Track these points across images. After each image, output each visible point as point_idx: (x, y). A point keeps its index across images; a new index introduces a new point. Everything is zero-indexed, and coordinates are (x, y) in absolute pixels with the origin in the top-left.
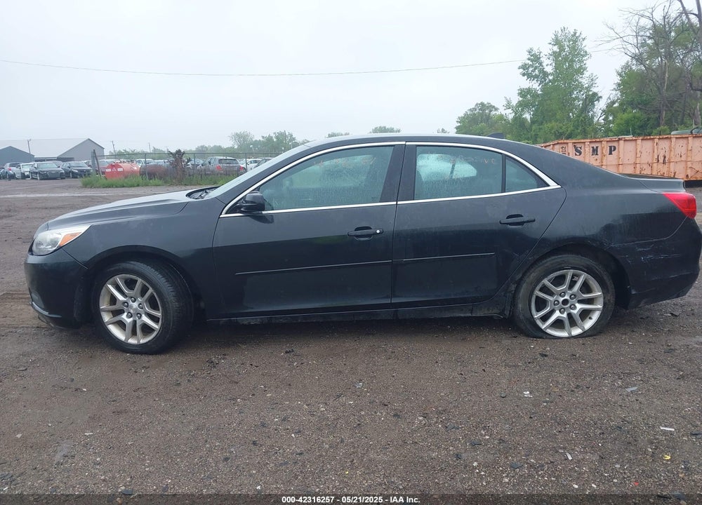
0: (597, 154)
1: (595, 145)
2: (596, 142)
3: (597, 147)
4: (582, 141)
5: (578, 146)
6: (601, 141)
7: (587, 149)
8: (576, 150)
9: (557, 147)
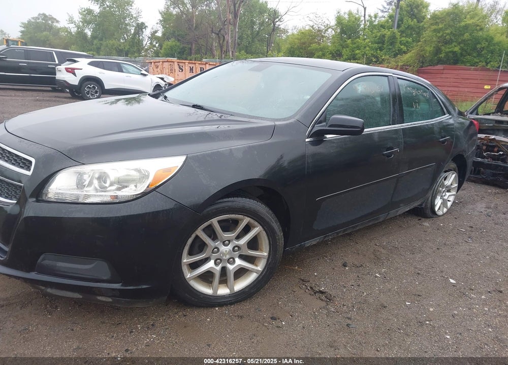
0: (193, 72)
1: (191, 66)
2: (192, 63)
3: (193, 67)
4: (184, 61)
5: (181, 65)
6: (195, 63)
7: (187, 68)
8: (180, 68)
9: (166, 63)
